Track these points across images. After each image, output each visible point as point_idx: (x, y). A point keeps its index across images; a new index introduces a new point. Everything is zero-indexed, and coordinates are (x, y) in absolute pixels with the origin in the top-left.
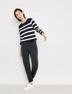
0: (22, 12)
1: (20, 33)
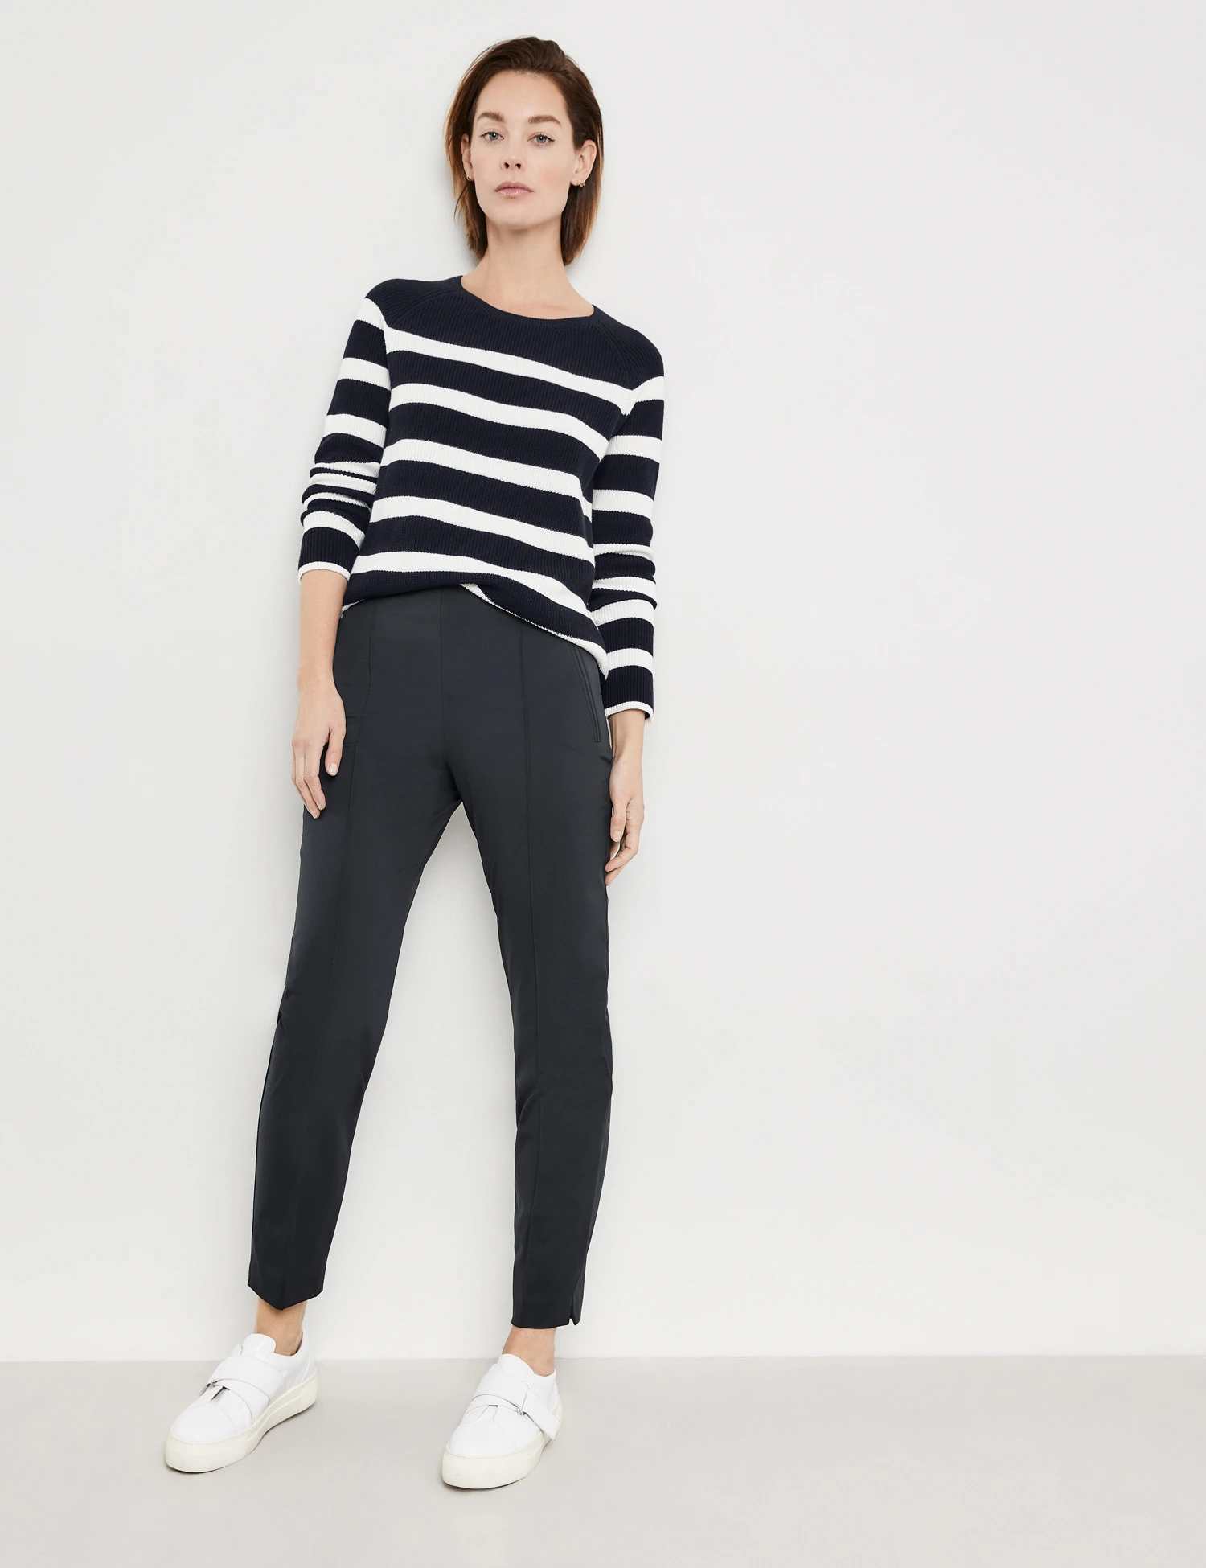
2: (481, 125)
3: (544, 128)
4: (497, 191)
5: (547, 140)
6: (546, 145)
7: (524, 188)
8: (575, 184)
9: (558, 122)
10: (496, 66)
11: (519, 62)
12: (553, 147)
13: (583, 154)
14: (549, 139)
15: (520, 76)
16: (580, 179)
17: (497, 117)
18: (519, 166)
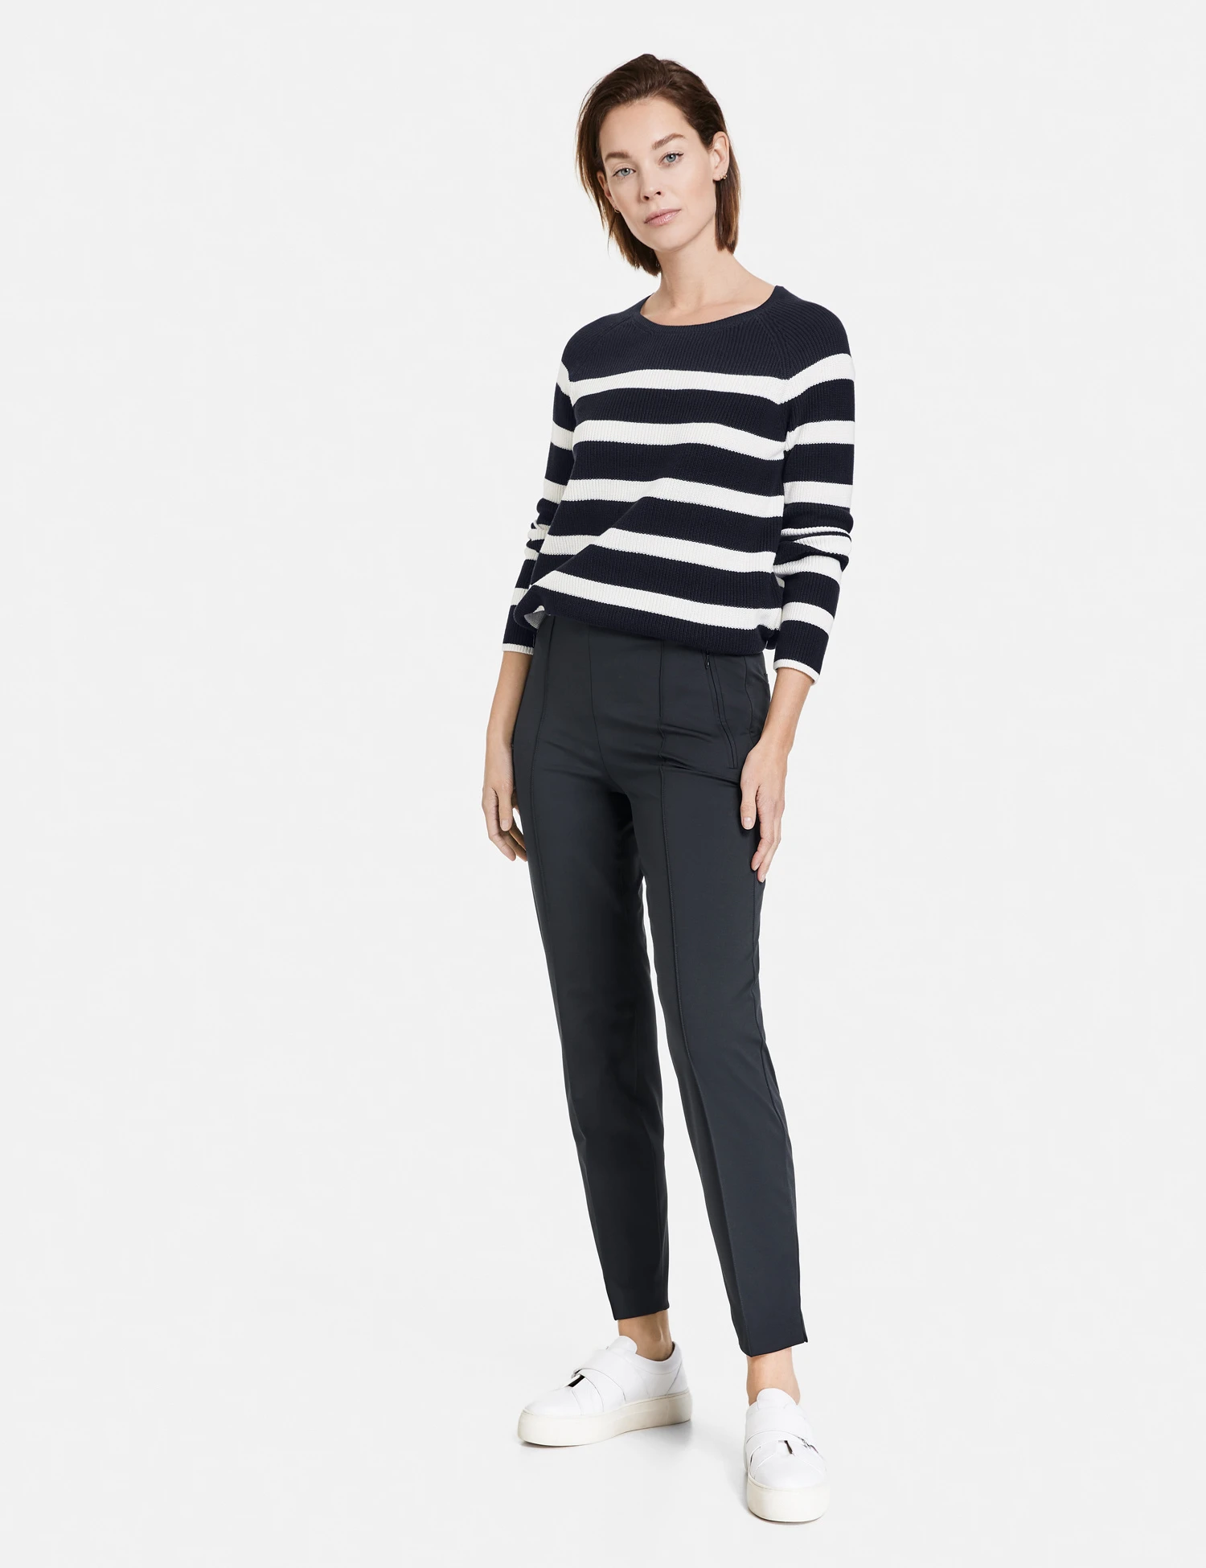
0: (707, 140)
1: (556, 453)
2: (611, 166)
3: (672, 147)
4: (646, 223)
5: (677, 157)
6: (677, 162)
7: (671, 211)
8: (718, 179)
9: (681, 136)
10: (605, 106)
11: (625, 96)
12: (685, 159)
13: (715, 148)
14: (678, 154)
15: (630, 108)
16: (720, 173)
17: (622, 155)
18: (659, 193)
